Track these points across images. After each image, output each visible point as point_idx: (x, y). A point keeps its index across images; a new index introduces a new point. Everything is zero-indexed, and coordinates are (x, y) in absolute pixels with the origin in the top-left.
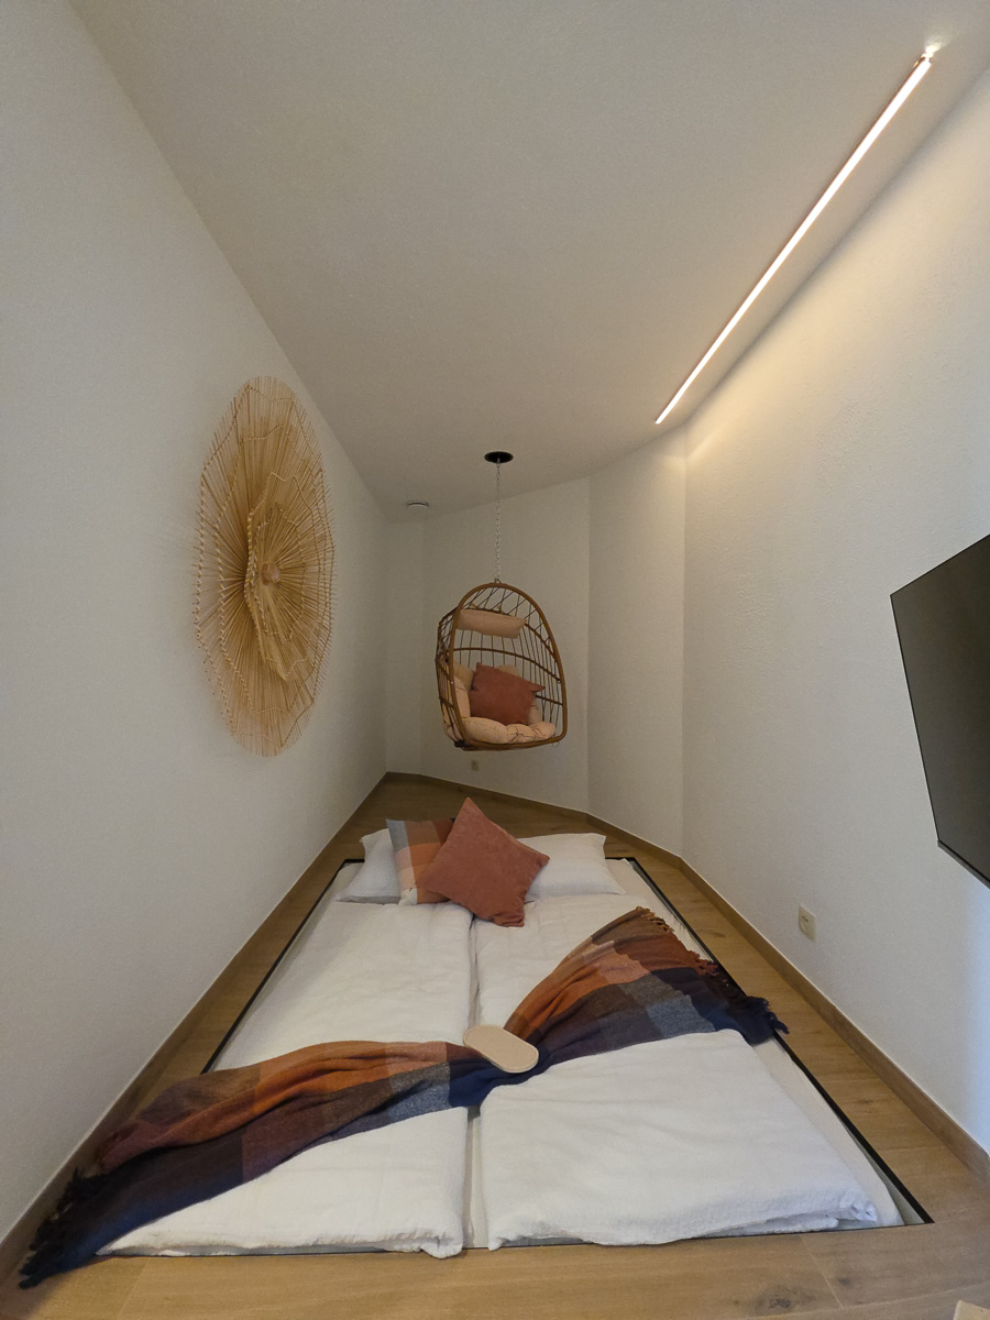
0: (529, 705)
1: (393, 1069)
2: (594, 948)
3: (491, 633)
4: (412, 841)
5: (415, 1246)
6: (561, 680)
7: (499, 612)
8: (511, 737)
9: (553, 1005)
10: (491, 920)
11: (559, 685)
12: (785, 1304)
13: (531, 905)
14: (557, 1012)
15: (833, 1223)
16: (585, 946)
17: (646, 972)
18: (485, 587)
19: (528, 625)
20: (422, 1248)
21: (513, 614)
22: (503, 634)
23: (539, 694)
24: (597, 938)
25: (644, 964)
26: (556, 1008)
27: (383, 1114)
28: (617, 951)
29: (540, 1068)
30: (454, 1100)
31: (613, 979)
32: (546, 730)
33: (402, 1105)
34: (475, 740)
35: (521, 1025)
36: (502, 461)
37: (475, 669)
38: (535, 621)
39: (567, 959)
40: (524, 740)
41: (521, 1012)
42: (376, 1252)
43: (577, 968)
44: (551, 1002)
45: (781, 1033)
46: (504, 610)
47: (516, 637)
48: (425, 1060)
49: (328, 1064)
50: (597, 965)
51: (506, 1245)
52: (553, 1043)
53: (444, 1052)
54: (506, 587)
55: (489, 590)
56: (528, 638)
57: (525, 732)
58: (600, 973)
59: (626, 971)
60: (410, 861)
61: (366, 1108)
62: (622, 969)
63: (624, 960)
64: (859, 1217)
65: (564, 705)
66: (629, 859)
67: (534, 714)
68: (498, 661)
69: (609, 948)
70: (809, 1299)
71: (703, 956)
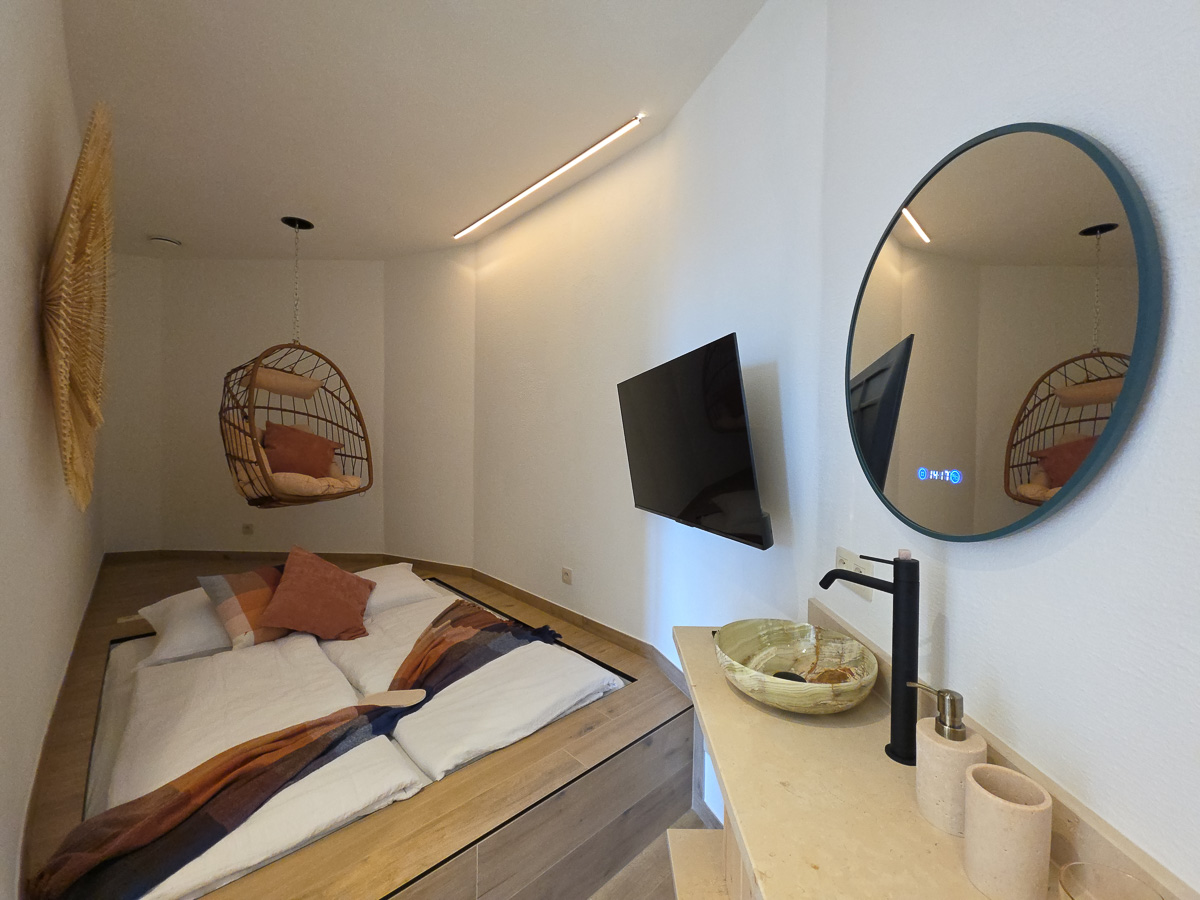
0: (331, 461)
1: (316, 735)
2: (434, 630)
3: (281, 392)
4: (238, 591)
5: (390, 800)
6: (365, 438)
7: (291, 372)
8: (324, 488)
9: (422, 665)
10: (338, 638)
11: (363, 443)
12: (591, 728)
13: (369, 620)
14: (427, 667)
15: (601, 694)
16: (429, 629)
17: (477, 631)
18: (281, 347)
19: (324, 387)
20: (395, 799)
21: (307, 375)
22: (295, 394)
23: (337, 451)
24: (436, 623)
25: (475, 628)
26: (425, 666)
27: (330, 753)
28: (453, 627)
29: (428, 698)
30: (376, 732)
31: (457, 640)
32: (355, 482)
33: (343, 744)
34: (285, 494)
35: (400, 683)
36: (300, 227)
37: (265, 429)
38: (334, 383)
39: (419, 640)
40: (335, 491)
41: (399, 677)
42: (360, 818)
43: (428, 642)
44: (419, 666)
45: (558, 639)
46: (296, 370)
47: (309, 398)
48: (342, 720)
49: (255, 752)
50: (444, 635)
51: (448, 773)
52: (432, 682)
53: (356, 712)
54: (305, 349)
55: (286, 350)
56: (324, 401)
57: (337, 485)
58: (447, 640)
59: (466, 633)
60: (239, 608)
61: (315, 755)
62: (462, 634)
63: (460, 629)
64: (611, 688)
65: (368, 459)
66: (431, 579)
67: (335, 469)
68: (288, 420)
69: (448, 625)
70: (598, 723)
71: (505, 619)
